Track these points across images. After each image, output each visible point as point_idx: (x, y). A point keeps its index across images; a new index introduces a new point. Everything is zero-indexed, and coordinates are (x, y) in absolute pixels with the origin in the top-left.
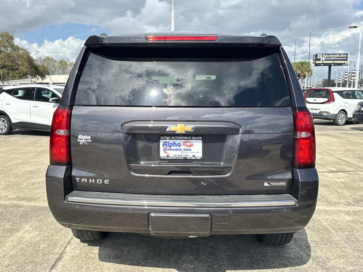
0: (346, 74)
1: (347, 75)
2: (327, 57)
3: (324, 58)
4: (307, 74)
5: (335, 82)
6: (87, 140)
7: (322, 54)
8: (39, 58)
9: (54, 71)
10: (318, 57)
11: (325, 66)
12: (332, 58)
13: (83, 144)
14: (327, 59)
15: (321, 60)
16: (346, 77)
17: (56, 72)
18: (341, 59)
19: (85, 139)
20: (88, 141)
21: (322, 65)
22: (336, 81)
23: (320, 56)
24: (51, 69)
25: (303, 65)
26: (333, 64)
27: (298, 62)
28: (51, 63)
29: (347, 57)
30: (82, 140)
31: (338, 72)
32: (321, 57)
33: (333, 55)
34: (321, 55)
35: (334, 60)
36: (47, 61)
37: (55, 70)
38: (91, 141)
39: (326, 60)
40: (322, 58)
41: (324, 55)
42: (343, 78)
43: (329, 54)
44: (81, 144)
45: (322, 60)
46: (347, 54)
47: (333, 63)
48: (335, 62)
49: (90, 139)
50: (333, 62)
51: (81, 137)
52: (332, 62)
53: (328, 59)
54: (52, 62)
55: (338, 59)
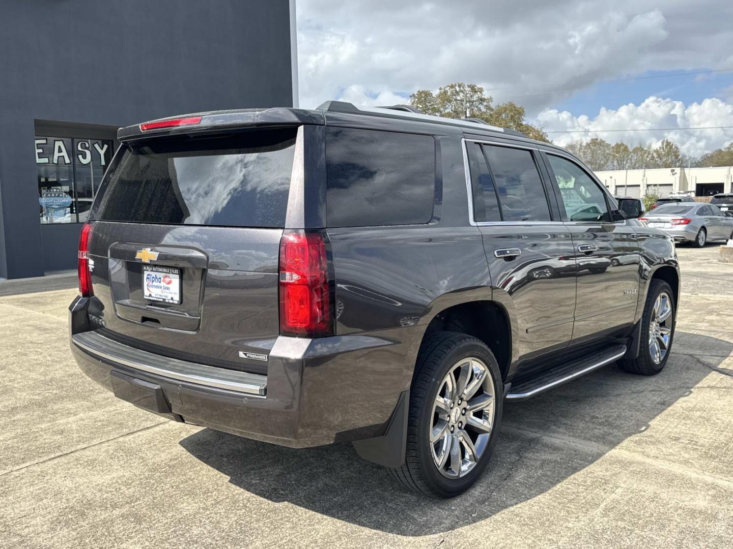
8: (579, 143)
9: (603, 165)
17: (607, 166)
24: (598, 162)
28: (600, 149)
36: (592, 147)
37: (606, 163)
54: (601, 147)
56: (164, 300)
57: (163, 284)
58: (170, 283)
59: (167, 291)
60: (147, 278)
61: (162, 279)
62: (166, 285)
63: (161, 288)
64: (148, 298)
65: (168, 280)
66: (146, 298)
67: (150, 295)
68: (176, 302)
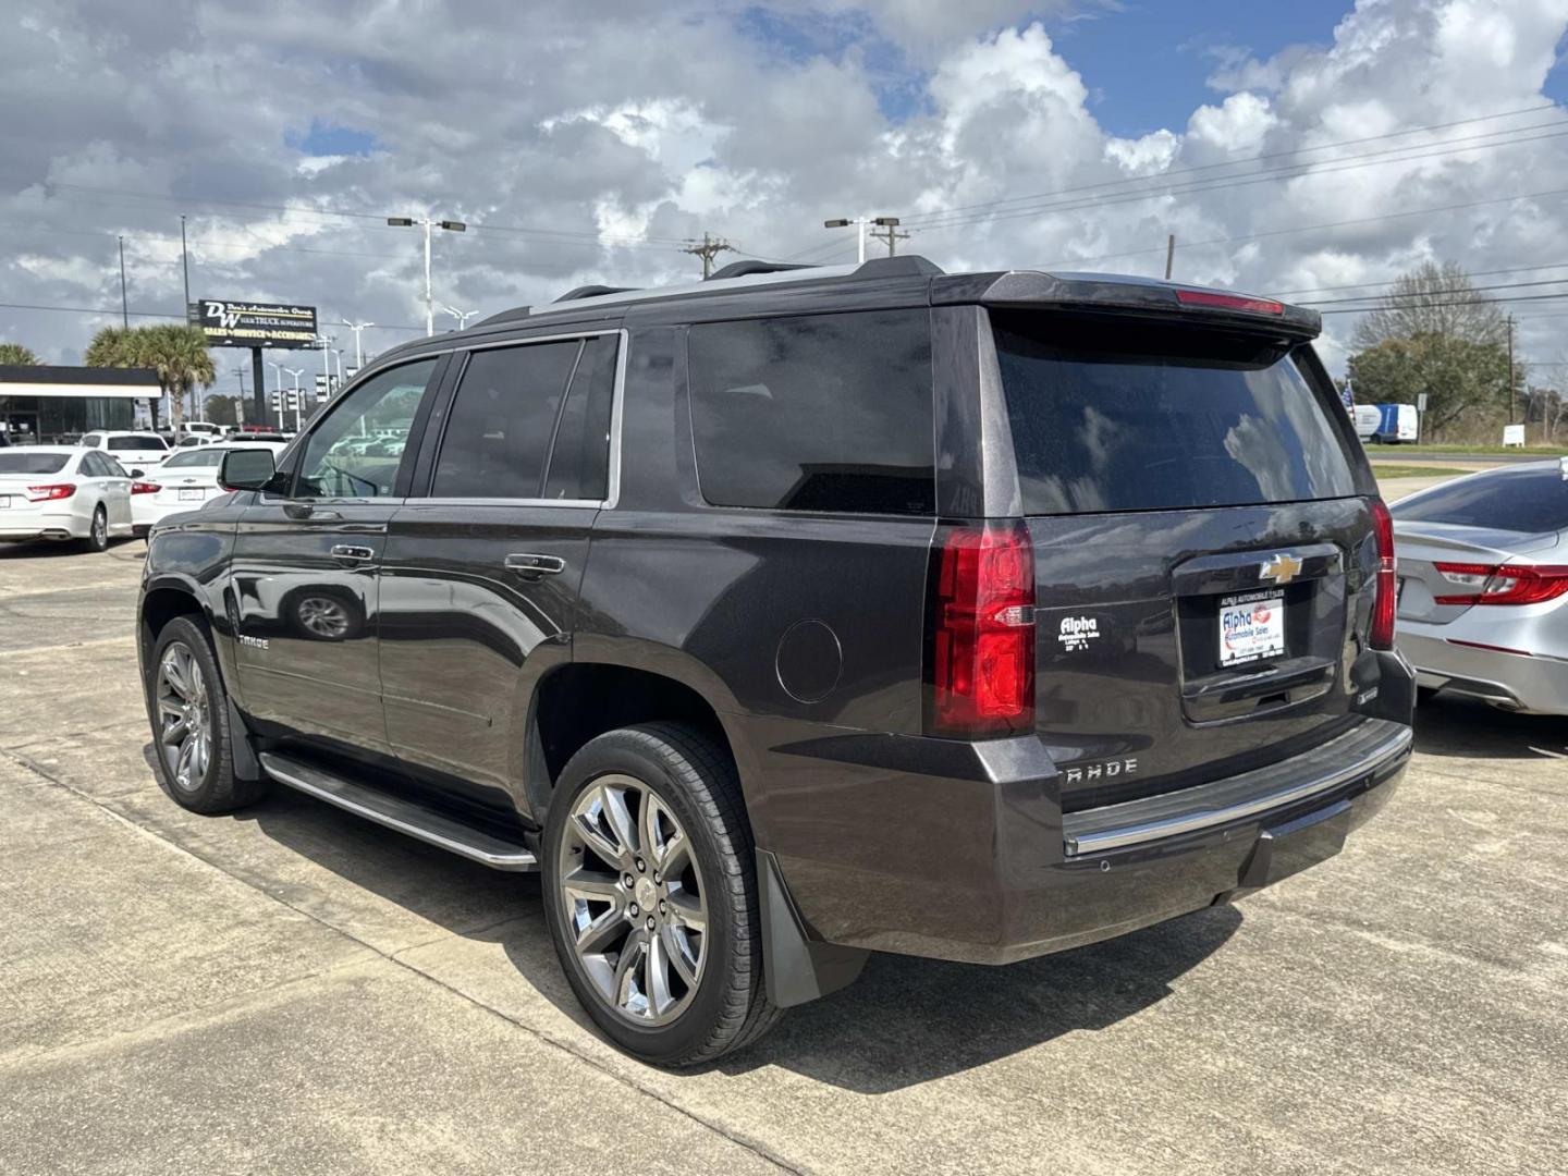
0: (320, 380)
1: (324, 384)
2: (243, 316)
3: (231, 316)
4: (195, 374)
5: (276, 409)
6: (1086, 632)
7: (225, 303)
10: (210, 314)
11: (238, 346)
12: (263, 321)
13: (1076, 647)
14: (243, 321)
15: (223, 323)
16: (320, 389)
18: (295, 324)
19: (1080, 631)
20: (1091, 635)
21: (229, 342)
22: (277, 405)
23: (217, 309)
25: (178, 341)
26: (269, 343)
27: (155, 328)
29: (314, 320)
30: (1071, 637)
31: (283, 373)
32: (220, 313)
33: (263, 309)
34: (221, 307)
35: (270, 328)
38: (1097, 635)
39: (239, 325)
40: (223, 316)
41: (230, 306)
42: (302, 394)
43: (248, 305)
44: (1069, 648)
45: (228, 326)
46: (313, 310)
47: (268, 339)
48: (275, 335)
49: (1094, 627)
50: (269, 334)
51: (1067, 626)
52: (262, 334)
53: (247, 321)
55: (283, 323)
56: (1260, 655)
57: (1256, 625)
58: (1267, 619)
59: (1263, 635)
60: (1225, 623)
61: (1253, 615)
62: (1261, 626)
63: (1252, 633)
64: (1230, 663)
65: (1263, 614)
66: (1225, 664)
67: (1233, 657)
68: (1280, 652)
